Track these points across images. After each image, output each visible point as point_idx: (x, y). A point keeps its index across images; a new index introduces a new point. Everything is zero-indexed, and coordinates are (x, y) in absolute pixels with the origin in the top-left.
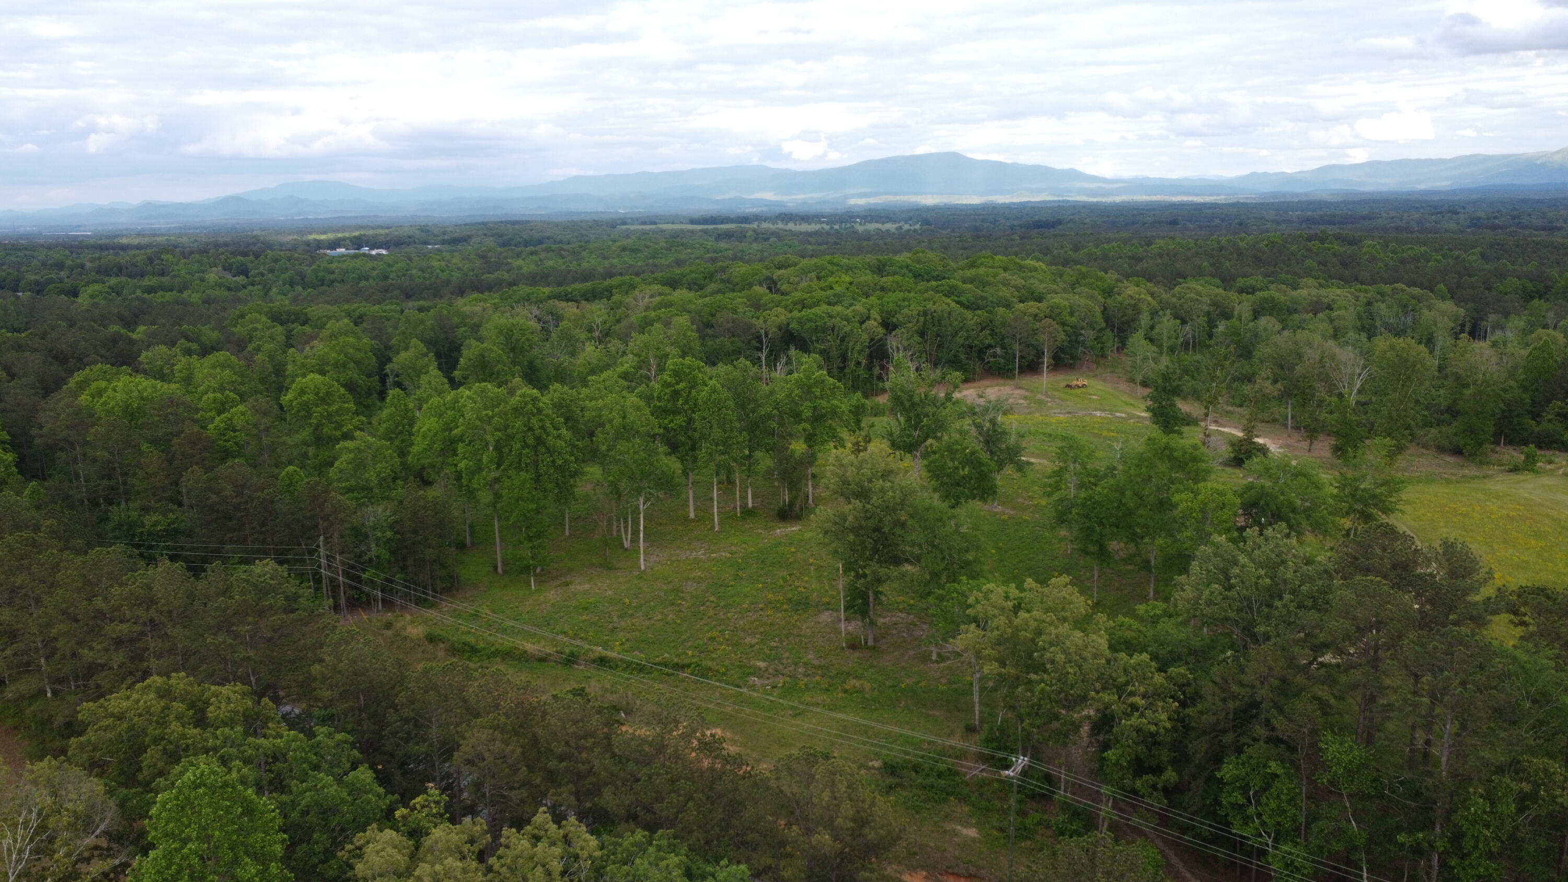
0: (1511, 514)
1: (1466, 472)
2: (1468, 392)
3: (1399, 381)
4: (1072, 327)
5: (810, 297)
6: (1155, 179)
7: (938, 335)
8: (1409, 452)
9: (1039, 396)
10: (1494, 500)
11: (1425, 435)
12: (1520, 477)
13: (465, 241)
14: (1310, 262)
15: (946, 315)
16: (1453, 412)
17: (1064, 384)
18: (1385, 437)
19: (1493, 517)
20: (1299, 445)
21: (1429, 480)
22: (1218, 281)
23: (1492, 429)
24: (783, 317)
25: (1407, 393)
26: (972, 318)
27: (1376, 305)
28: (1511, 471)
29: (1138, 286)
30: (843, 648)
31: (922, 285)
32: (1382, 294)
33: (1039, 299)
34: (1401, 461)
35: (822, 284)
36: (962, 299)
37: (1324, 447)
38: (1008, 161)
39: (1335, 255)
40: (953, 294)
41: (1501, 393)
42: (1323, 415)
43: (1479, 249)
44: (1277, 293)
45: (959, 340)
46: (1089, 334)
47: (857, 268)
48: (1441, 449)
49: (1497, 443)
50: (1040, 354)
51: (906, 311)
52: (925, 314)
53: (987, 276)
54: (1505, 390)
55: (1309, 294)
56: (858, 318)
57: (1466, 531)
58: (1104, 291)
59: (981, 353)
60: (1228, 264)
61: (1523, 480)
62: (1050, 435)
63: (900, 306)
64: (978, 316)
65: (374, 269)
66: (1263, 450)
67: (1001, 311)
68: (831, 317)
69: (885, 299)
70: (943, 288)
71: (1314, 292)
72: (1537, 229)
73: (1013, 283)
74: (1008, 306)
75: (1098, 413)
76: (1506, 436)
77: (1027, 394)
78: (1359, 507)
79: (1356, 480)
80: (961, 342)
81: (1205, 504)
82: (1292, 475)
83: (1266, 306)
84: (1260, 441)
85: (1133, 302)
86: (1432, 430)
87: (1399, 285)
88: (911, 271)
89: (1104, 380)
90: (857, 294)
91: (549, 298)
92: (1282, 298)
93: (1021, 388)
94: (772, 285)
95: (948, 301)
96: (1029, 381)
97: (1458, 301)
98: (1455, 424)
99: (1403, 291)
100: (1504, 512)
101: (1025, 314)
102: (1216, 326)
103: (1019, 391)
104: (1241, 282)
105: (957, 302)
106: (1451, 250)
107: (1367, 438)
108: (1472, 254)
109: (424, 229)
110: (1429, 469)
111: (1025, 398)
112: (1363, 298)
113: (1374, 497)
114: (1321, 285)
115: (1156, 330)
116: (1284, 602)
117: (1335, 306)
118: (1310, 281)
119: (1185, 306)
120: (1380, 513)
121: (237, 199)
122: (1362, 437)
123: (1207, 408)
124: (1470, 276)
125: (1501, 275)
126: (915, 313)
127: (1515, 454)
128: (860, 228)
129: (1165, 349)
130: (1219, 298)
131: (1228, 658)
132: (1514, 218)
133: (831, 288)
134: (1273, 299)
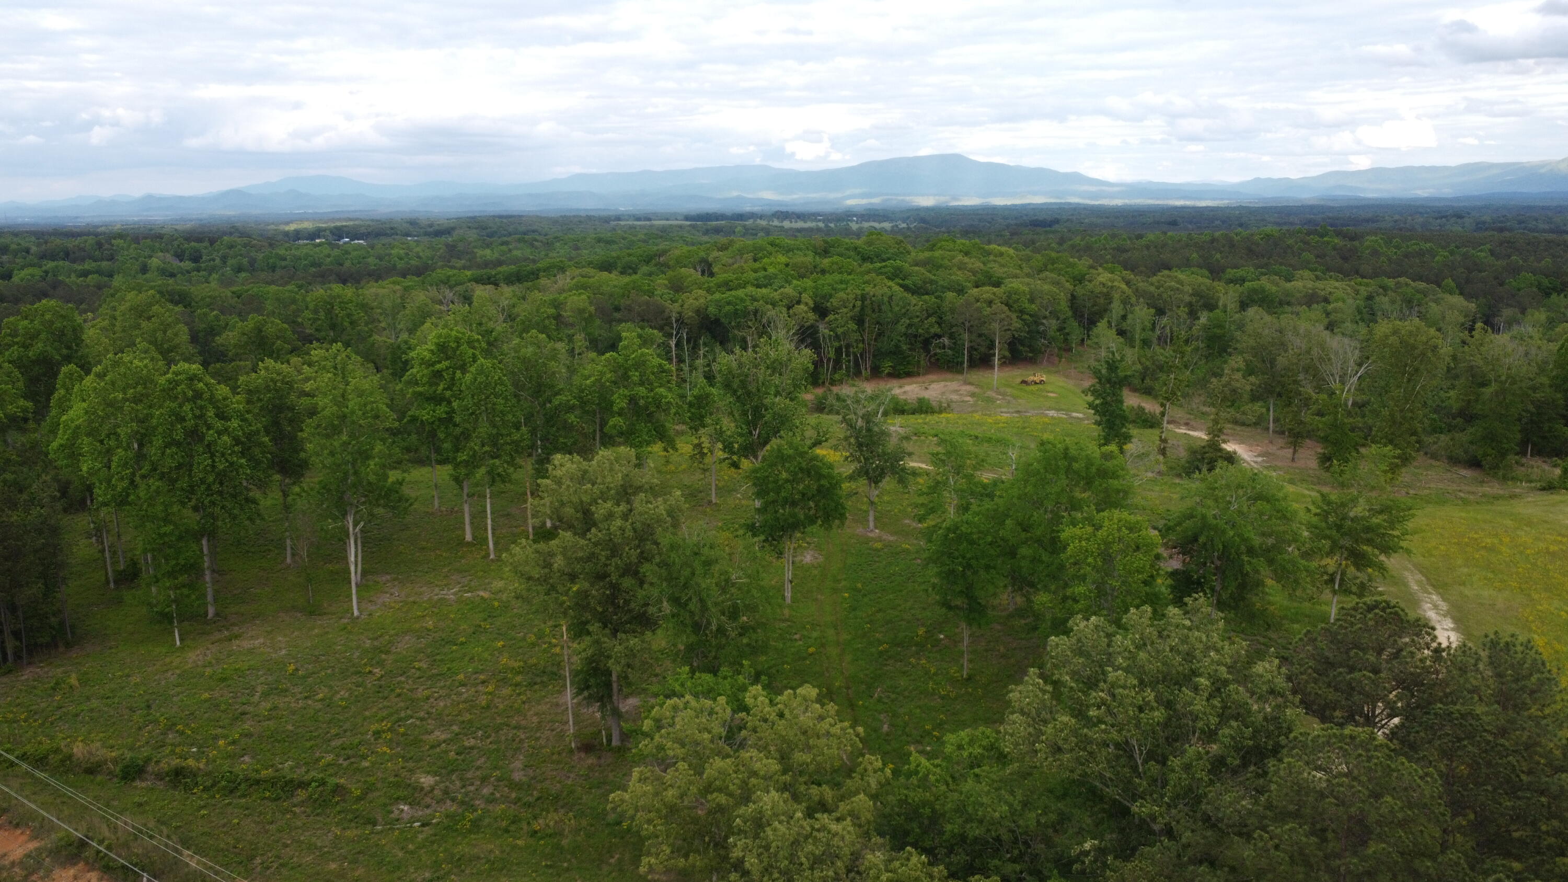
0: (1553, 548)
1: (1486, 489)
2: (1488, 391)
3: (1404, 374)
4: (1031, 316)
5: (737, 279)
6: (1158, 183)
7: (878, 323)
8: (1415, 464)
9: (990, 393)
10: (1528, 529)
11: (1435, 443)
12: (1556, 498)
13: (449, 233)
14: (1306, 255)
15: (886, 299)
16: (1467, 416)
17: (1019, 380)
18: (1385, 446)
19: (1528, 551)
20: (1281, 453)
21: (1441, 500)
22: (1207, 273)
23: (1519, 436)
24: (702, 300)
25: (1414, 389)
26: (916, 303)
27: (1377, 299)
28: (1543, 489)
29: (1112, 273)
30: (571, 751)
31: (868, 266)
32: (1385, 288)
33: (997, 284)
34: (1405, 475)
35: (757, 265)
36: (907, 282)
37: (1309, 457)
38: (1012, 164)
39: (1334, 249)
40: (897, 276)
41: (1530, 392)
42: (1307, 416)
43: (1488, 246)
44: (1266, 283)
45: (901, 328)
46: (1052, 324)
47: (800, 250)
48: (1454, 461)
49: (1523, 453)
50: (992, 346)
51: (841, 295)
52: (863, 298)
53: (943, 259)
54: (1534, 389)
55: (1304, 287)
56: (785, 302)
57: (1493, 572)
58: (1075, 278)
59: (926, 343)
60: (1218, 256)
61: (1561, 502)
62: (977, 437)
63: (835, 289)
64: (925, 301)
65: (329, 256)
66: (1231, 458)
67: (950, 295)
68: (754, 299)
69: (820, 282)
70: (886, 270)
71: (1310, 284)
72: (1544, 231)
73: (970, 266)
74: (961, 291)
75: (1052, 413)
76: (1534, 445)
77: (976, 390)
78: (1346, 542)
79: (1343, 505)
80: (903, 330)
81: (1108, 544)
82: (1249, 499)
83: (1256, 297)
84: (1229, 447)
85: (1105, 290)
86: (1442, 437)
87: (1402, 280)
88: (859, 253)
89: (1067, 377)
90: (792, 276)
91: (470, 281)
92: (1274, 289)
93: (970, 384)
94: (707, 268)
95: (891, 283)
96: (979, 376)
97: (1468, 296)
98: (1471, 430)
99: (1407, 285)
100: (1542, 545)
101: (978, 301)
102: (1198, 318)
103: (969, 388)
104: (1231, 273)
105: (901, 286)
106: (1457, 247)
107: (1363, 445)
108: (1481, 251)
109: (413, 223)
110: (1441, 485)
111: (973, 395)
112: (1364, 291)
113: (1368, 529)
114: (1318, 278)
115: (1129, 321)
116: (1186, 760)
117: (1331, 299)
118: (1307, 273)
119: (1165, 296)
120: (1377, 552)
121: (238, 193)
122: (1357, 444)
123: (1163, 405)
124: (1480, 271)
125: (1515, 271)
126: (851, 296)
127: (1546, 467)
128: (854, 226)
129: (1138, 342)
130: (1203, 287)
131: (1087, 853)
132: (1520, 222)
133: (765, 270)
134: (1263, 290)
